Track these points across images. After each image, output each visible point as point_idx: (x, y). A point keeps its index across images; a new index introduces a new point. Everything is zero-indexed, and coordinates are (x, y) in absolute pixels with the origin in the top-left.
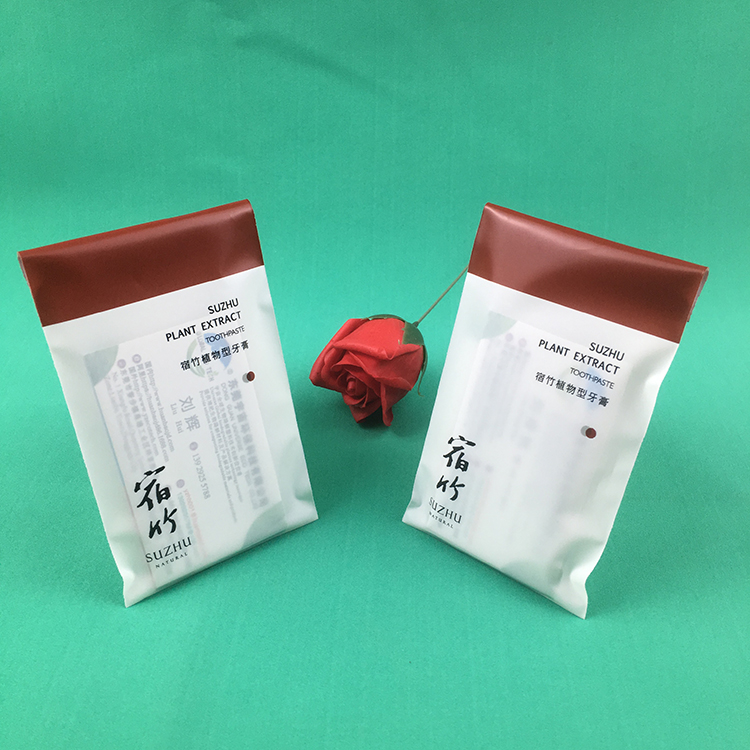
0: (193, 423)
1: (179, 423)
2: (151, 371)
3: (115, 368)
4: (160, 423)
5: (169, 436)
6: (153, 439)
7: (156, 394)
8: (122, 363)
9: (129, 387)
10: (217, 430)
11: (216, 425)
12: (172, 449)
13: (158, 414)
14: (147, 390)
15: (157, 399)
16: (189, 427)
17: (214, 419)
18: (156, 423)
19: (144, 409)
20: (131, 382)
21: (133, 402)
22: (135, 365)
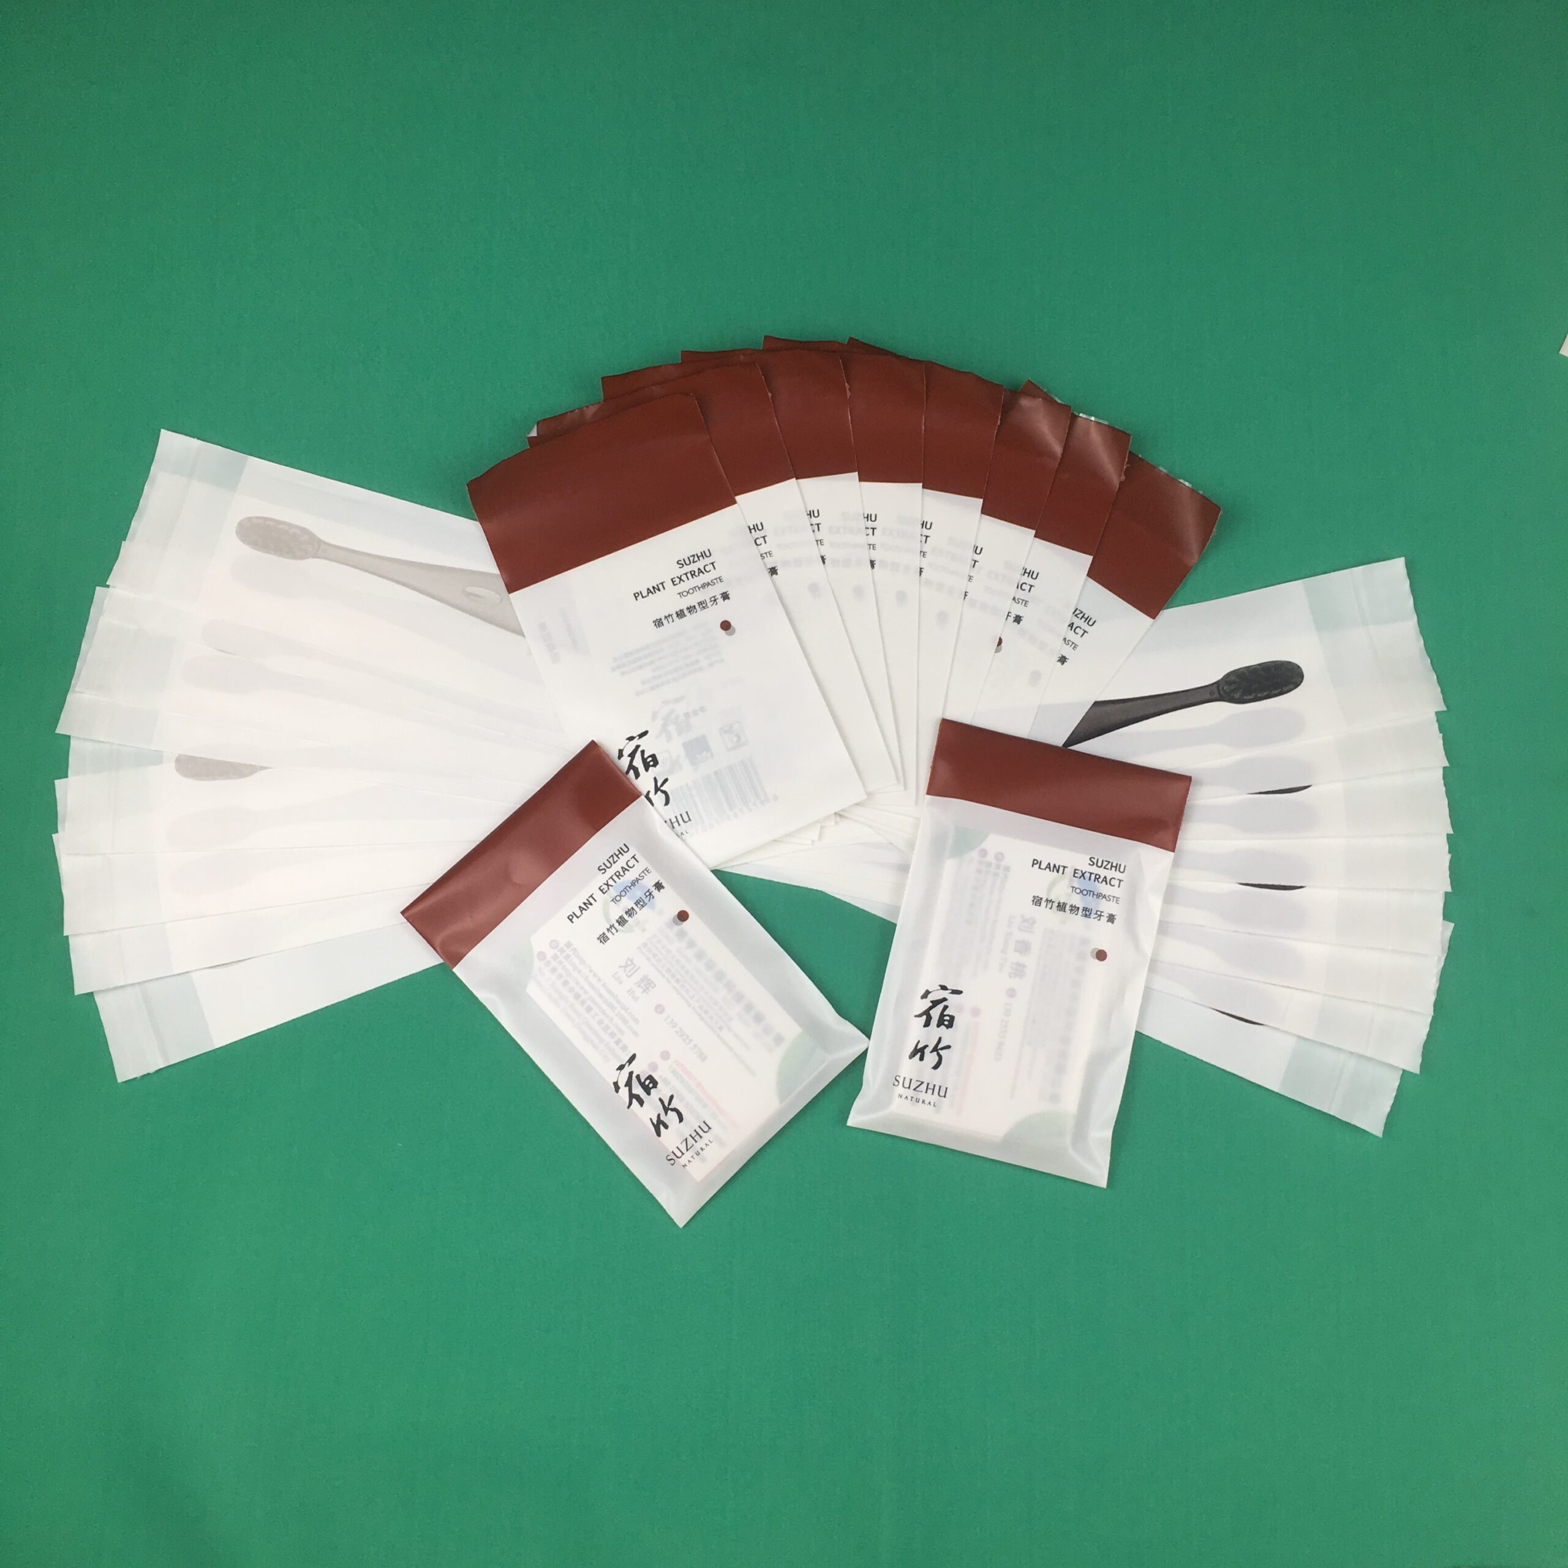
0: (647, 984)
1: (631, 992)
2: (575, 950)
3: (537, 964)
4: (611, 999)
5: (626, 1009)
6: (611, 1020)
7: (591, 971)
8: (542, 956)
9: (560, 976)
10: (677, 981)
11: (673, 976)
12: (637, 1021)
13: (603, 991)
14: (579, 972)
15: (595, 975)
16: (644, 991)
17: (669, 970)
18: (605, 1001)
19: (586, 992)
20: (560, 970)
21: (571, 990)
22: (556, 951)
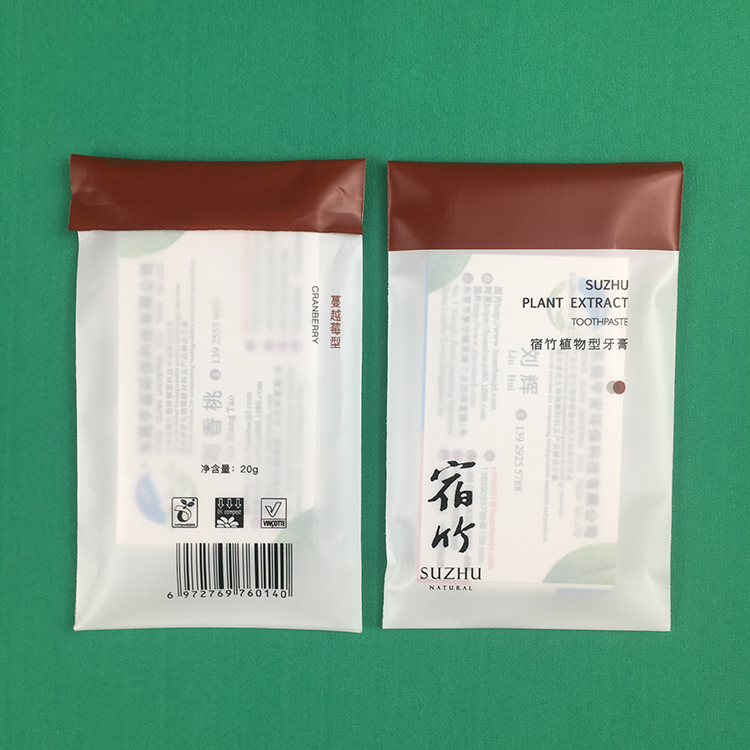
0: (530, 385)
1: (512, 378)
3: (459, 281)
4: (490, 368)
7: (496, 330)
8: (469, 278)
10: (558, 407)
11: (558, 400)
13: (490, 356)
14: (486, 321)
15: (496, 337)
16: (524, 388)
17: (559, 391)
18: (484, 365)
19: (475, 343)
20: (472, 305)
22: (483, 286)
